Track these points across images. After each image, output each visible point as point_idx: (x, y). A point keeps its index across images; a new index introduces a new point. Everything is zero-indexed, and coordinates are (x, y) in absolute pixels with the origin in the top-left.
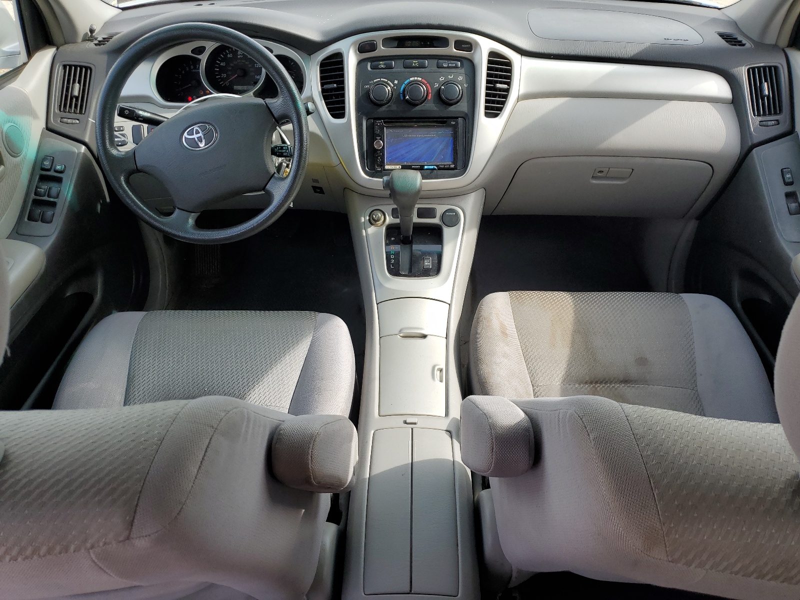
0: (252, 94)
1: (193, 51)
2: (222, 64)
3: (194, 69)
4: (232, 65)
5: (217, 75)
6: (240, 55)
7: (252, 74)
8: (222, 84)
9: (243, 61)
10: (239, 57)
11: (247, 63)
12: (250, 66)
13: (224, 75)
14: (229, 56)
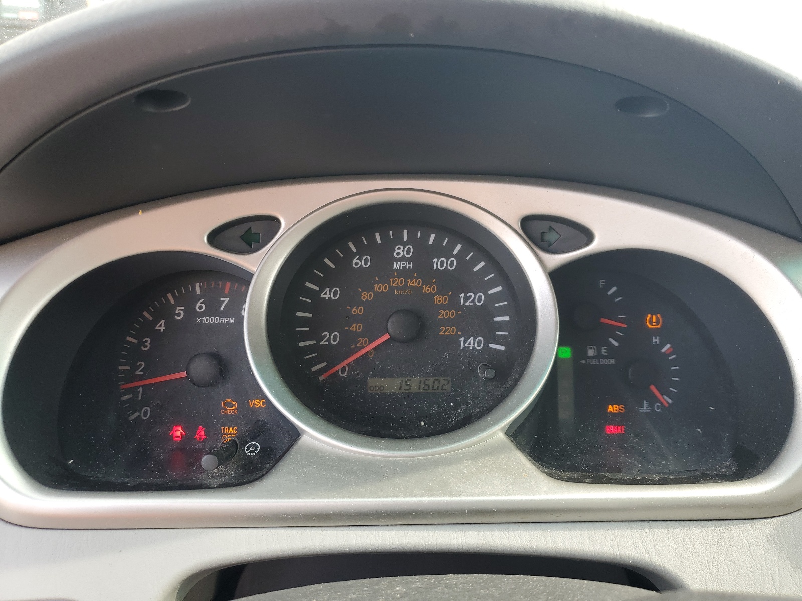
0: (501, 436)
1: (215, 237)
2: (327, 294)
3: (208, 313)
4: (366, 296)
5: (305, 336)
6: (403, 259)
7: (447, 331)
8: (320, 372)
9: (413, 283)
10: (397, 266)
11: (426, 289)
12: (439, 300)
13: (332, 338)
14: (357, 263)
